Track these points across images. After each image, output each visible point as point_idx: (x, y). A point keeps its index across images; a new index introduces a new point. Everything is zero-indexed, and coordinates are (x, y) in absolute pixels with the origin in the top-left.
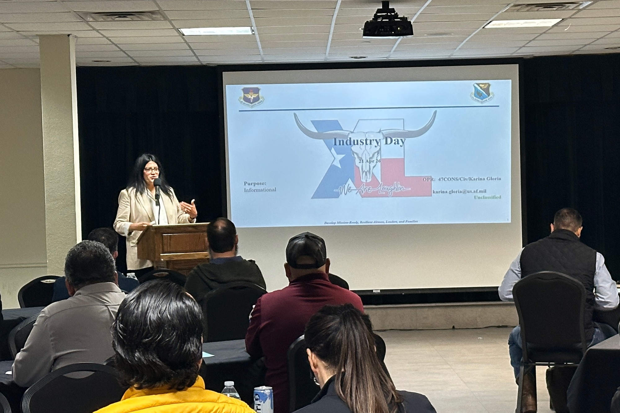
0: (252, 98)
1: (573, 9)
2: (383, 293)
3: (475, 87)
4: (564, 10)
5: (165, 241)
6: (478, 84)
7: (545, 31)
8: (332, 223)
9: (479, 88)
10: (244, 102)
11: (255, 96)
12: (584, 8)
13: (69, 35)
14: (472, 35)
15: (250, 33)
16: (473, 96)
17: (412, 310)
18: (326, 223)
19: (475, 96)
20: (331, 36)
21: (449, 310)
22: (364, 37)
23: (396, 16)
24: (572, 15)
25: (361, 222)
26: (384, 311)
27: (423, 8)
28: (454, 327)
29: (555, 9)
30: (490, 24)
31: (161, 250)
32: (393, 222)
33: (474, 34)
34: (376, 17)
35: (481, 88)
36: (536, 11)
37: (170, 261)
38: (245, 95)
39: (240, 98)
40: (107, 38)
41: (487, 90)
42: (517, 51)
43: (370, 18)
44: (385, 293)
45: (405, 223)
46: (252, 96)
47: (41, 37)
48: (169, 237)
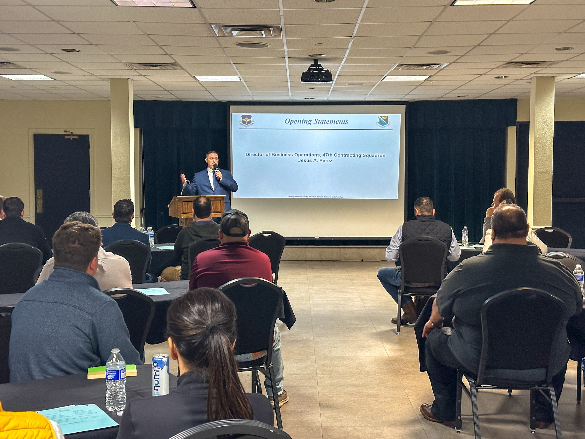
0: (247, 121)
1: (436, 69)
2: (321, 239)
3: (379, 118)
4: (430, 69)
5: (184, 206)
6: (381, 117)
7: (421, 84)
8: (292, 197)
9: (381, 119)
10: (242, 123)
11: (248, 120)
12: (443, 69)
13: (128, 79)
14: (375, 86)
15: (239, 80)
16: (378, 123)
17: (338, 249)
18: (288, 196)
19: (379, 123)
20: (289, 84)
21: (360, 250)
22: (302, 82)
23: (322, 69)
24: (437, 73)
25: (309, 196)
26: (322, 249)
27: (341, 65)
28: (362, 260)
29: (425, 68)
30: (386, 78)
31: (182, 211)
32: (328, 197)
33: (377, 84)
34: (309, 69)
35: (383, 118)
36: (412, 70)
37: (188, 218)
38: (243, 120)
39: (240, 121)
40: (153, 81)
41: (386, 120)
42: (404, 97)
43: (306, 70)
44: (322, 239)
45: (335, 198)
46: (247, 120)
47: (112, 79)
48: (187, 204)
